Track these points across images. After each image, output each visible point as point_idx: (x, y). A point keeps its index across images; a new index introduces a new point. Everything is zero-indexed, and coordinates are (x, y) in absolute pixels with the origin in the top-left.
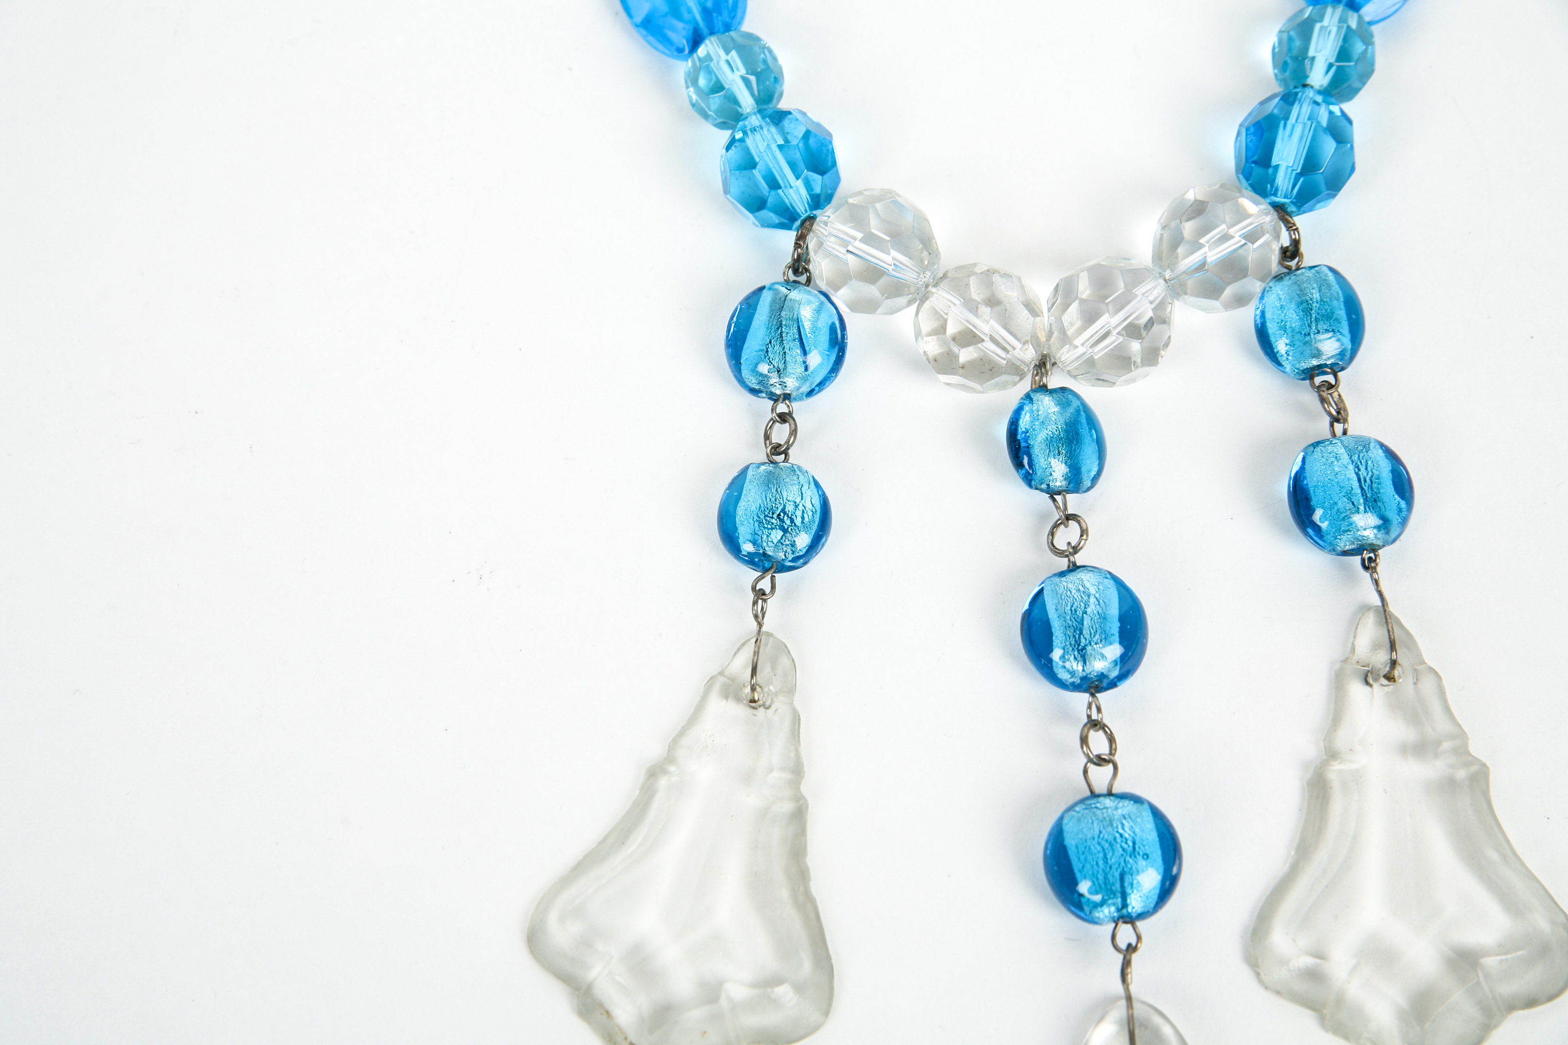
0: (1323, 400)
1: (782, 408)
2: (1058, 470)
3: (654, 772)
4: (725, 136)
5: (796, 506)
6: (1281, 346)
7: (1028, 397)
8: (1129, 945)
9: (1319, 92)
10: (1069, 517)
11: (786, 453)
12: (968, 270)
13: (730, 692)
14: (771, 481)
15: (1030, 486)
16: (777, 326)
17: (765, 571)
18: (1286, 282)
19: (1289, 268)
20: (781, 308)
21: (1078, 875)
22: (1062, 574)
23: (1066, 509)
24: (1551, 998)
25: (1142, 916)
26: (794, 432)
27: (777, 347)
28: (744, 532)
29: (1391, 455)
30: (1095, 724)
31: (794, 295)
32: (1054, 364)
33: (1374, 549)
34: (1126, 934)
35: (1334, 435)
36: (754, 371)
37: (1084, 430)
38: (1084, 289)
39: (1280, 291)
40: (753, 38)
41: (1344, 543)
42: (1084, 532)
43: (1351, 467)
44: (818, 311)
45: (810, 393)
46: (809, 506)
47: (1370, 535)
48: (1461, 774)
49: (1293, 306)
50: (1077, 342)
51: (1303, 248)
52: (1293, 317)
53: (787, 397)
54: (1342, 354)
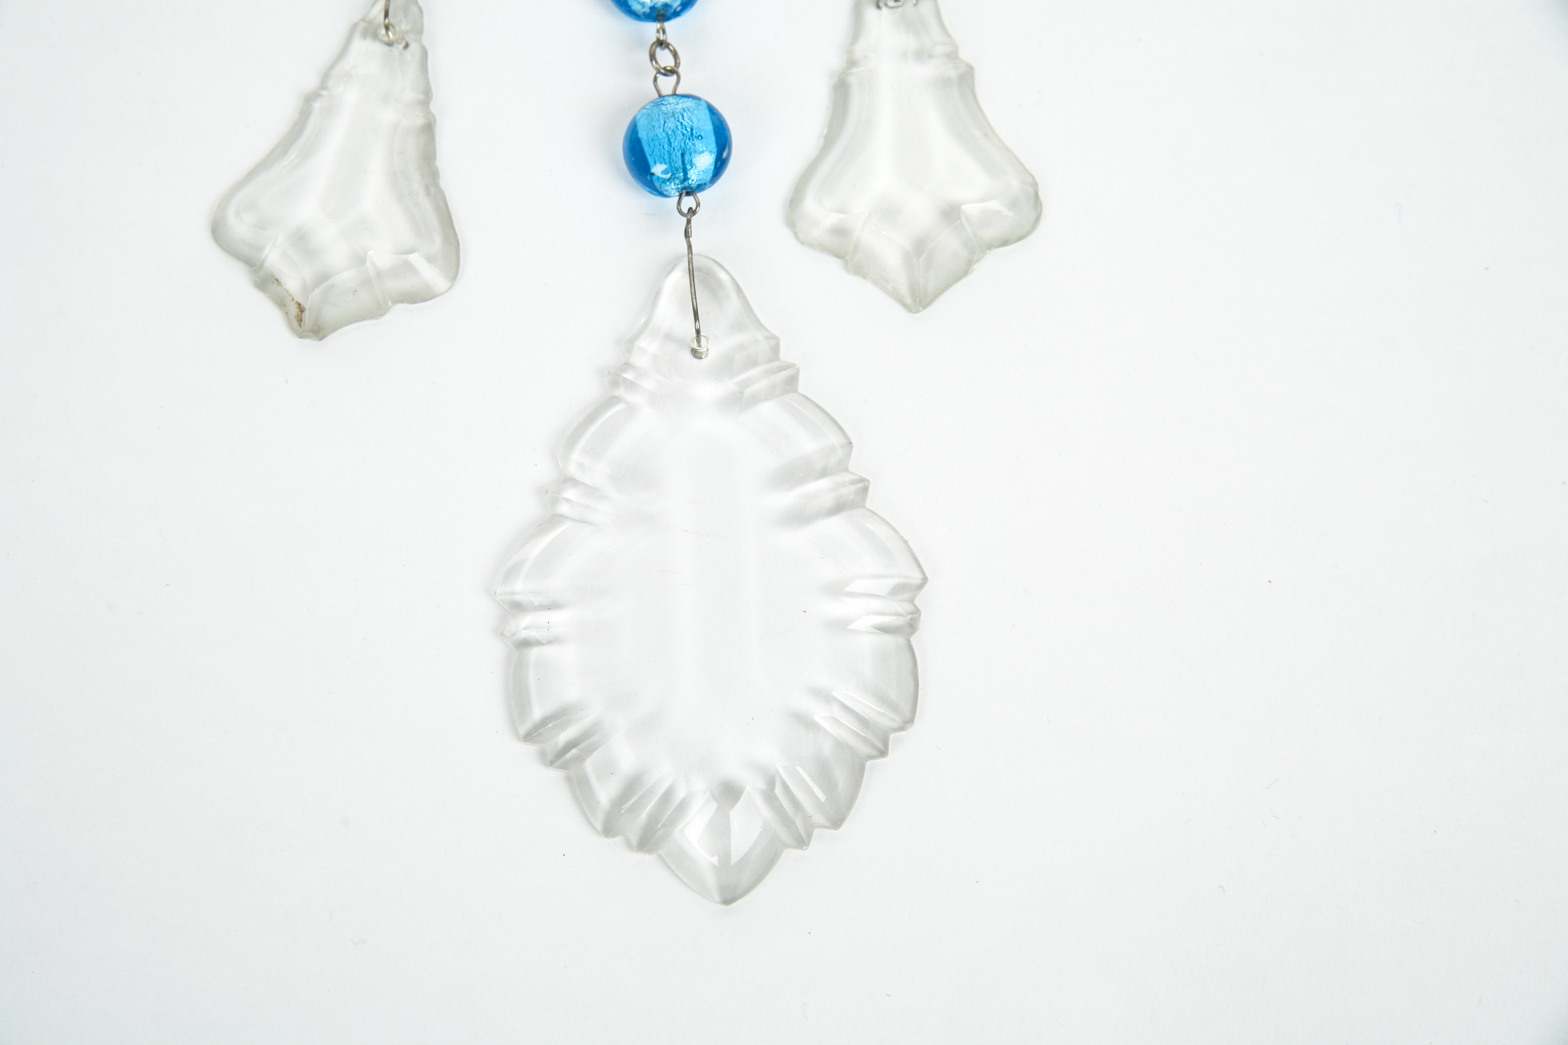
3: (309, 99)
8: (690, 209)
13: (370, 32)
21: (650, 160)
24: (1020, 238)
25: (701, 187)
30: (661, 44)
34: (688, 202)
48: (952, 73)
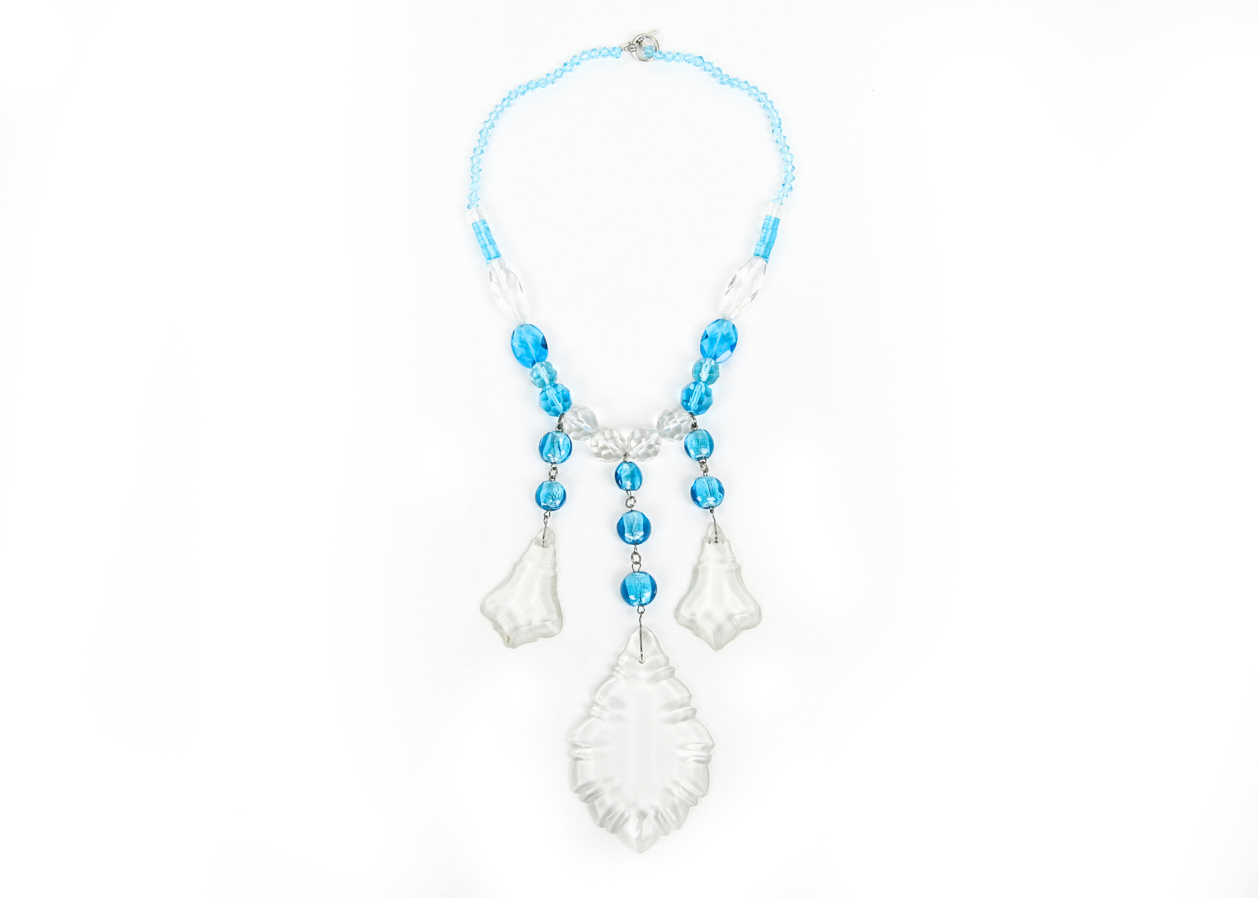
0: (701, 467)
1: (554, 466)
2: (628, 484)
3: (516, 565)
4: (541, 390)
5: (557, 493)
6: (692, 452)
7: (621, 464)
8: (642, 612)
9: (704, 382)
10: (631, 497)
11: (554, 478)
12: (606, 429)
13: (538, 543)
14: (550, 486)
15: (621, 488)
16: (553, 443)
17: (548, 510)
18: (693, 434)
19: (694, 430)
20: (554, 439)
21: (629, 594)
22: (628, 513)
23: (631, 494)
24: (754, 627)
25: (645, 604)
26: (557, 473)
27: (553, 449)
28: (542, 500)
29: (718, 481)
30: (635, 553)
31: (558, 435)
32: (628, 455)
33: (713, 507)
34: (641, 609)
35: (704, 476)
36: (546, 456)
37: (636, 474)
38: (637, 435)
39: (691, 436)
40: (549, 364)
41: (705, 505)
42: (635, 501)
43: (707, 485)
44: (564, 439)
45: (562, 462)
46: (560, 493)
47: (712, 503)
48: (733, 568)
49: (694, 440)
50: (634, 450)
51: (697, 424)
52: (694, 443)
53: (555, 463)
54: (707, 454)
